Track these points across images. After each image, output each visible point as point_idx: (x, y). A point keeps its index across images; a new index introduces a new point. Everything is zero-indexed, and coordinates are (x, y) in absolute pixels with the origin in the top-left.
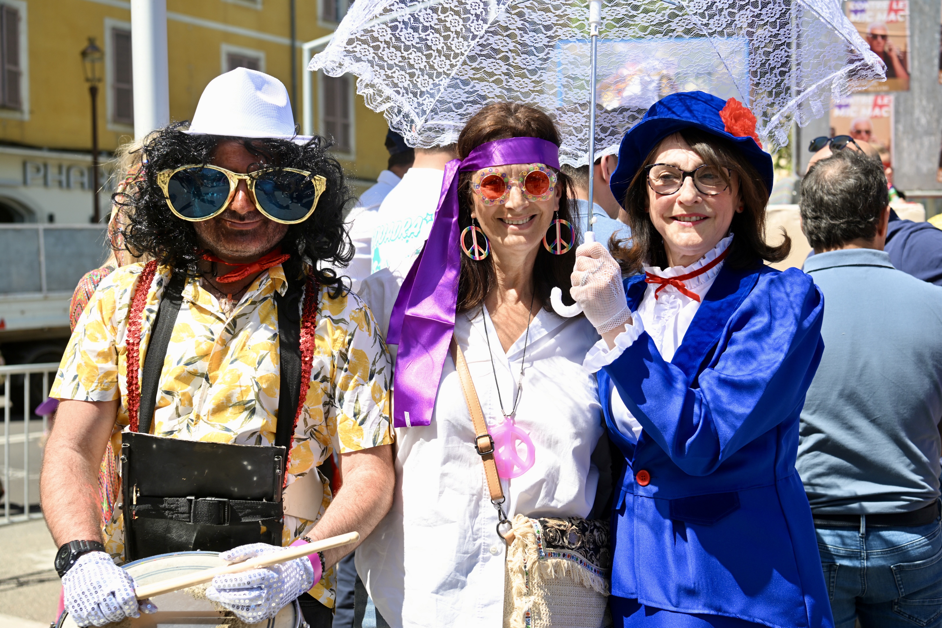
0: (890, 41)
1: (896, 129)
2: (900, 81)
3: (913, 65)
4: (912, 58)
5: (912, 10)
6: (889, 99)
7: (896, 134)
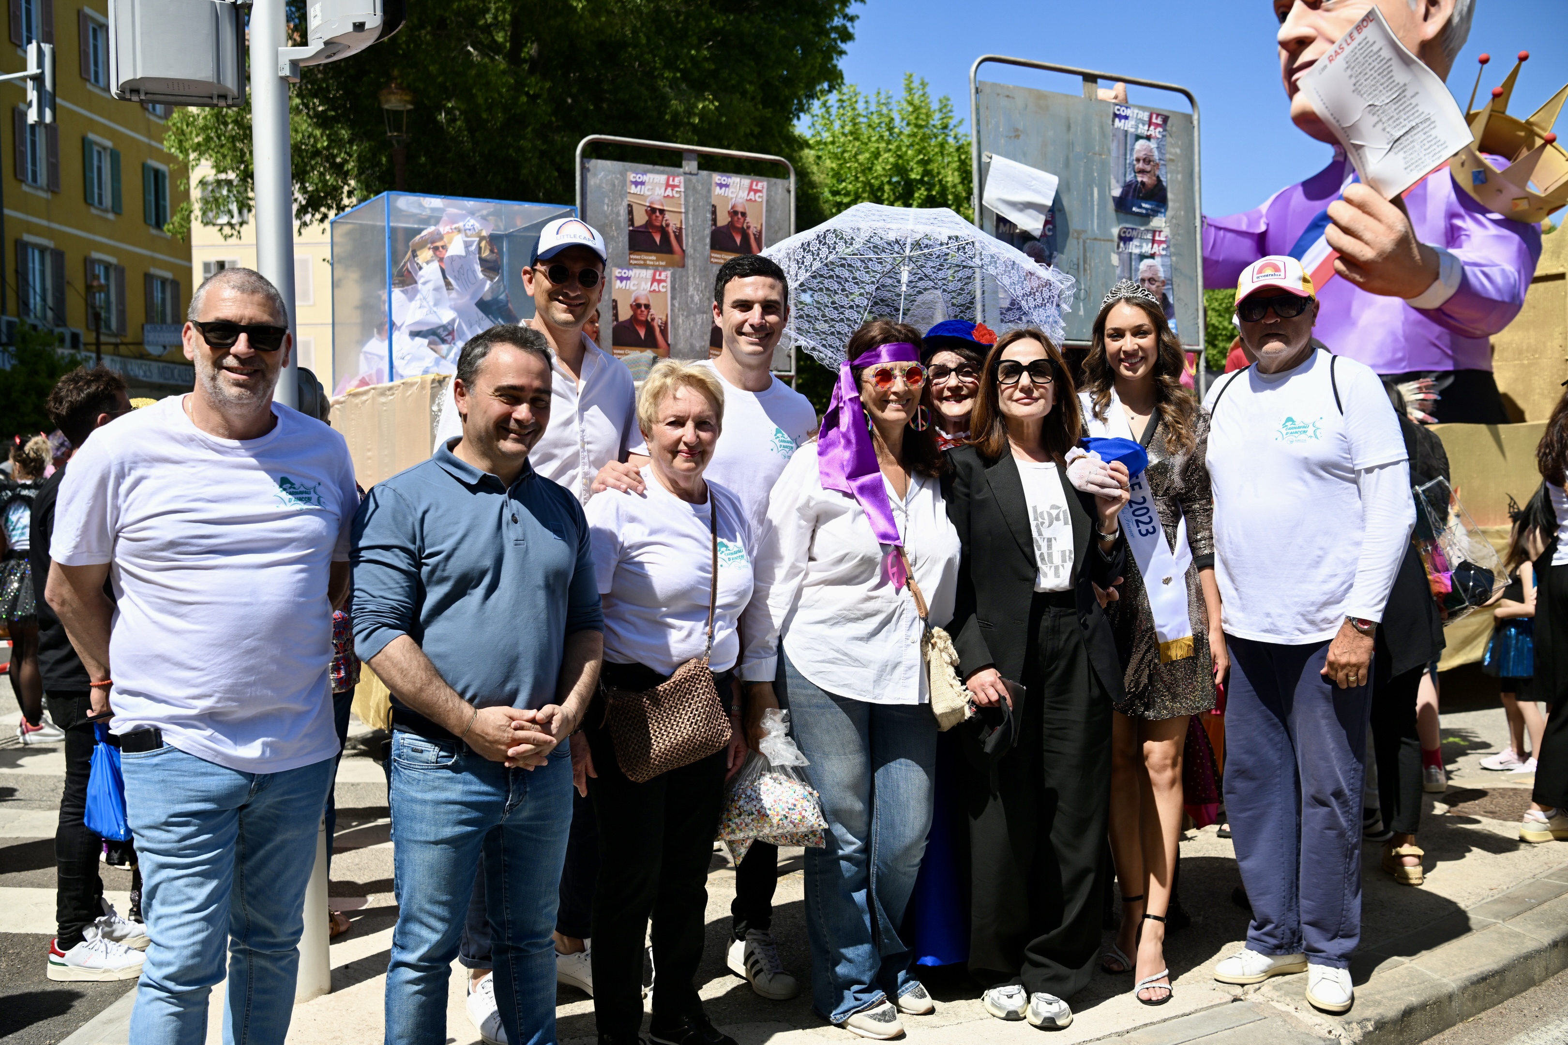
0: (667, 216)
1: (673, 305)
2: (676, 257)
3: (688, 242)
4: (687, 235)
5: (686, 188)
6: (666, 275)
7: (672, 310)
